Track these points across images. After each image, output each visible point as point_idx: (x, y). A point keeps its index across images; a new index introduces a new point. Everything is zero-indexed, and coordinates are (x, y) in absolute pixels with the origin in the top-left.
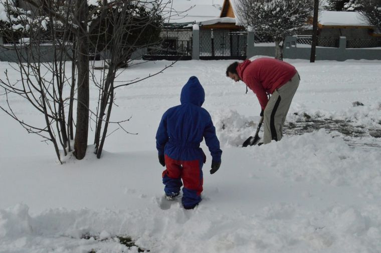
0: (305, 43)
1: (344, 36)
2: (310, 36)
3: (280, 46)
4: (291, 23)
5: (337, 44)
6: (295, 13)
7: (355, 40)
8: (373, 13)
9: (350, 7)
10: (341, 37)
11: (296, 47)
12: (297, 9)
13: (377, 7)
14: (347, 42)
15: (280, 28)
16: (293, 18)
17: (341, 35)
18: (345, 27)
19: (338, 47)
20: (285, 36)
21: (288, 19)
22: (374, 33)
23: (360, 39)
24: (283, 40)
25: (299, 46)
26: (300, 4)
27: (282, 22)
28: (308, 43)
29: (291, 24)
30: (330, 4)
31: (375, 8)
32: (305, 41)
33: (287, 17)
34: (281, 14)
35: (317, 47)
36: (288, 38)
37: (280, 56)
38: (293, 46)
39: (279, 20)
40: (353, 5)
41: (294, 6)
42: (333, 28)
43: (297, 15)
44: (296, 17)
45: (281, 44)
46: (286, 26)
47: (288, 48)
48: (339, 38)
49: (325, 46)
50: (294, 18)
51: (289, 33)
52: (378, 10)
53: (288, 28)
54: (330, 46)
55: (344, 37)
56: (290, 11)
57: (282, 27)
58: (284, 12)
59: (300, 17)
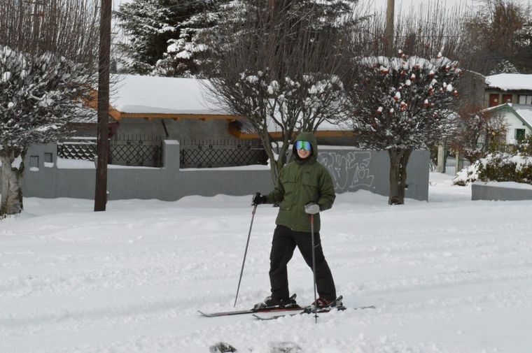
0: (80, 157)
1: (174, 138)
2: (91, 140)
3: (15, 169)
4: (43, 111)
5: (157, 159)
6: (50, 87)
7: (200, 147)
8: (238, 88)
9: (181, 50)
10: (168, 142)
11: (55, 166)
12: (56, 77)
13: (248, 75)
14: (183, 153)
15: (13, 124)
16: (46, 101)
17: (167, 136)
18: (175, 117)
19: (161, 165)
20: (26, 142)
21: (34, 101)
22: (244, 131)
23: (211, 146)
24: (23, 154)
25: (64, 163)
26: (63, 64)
27: (17, 108)
28: (87, 157)
29: (43, 115)
30: (133, 40)
31: (243, 75)
32: (78, 153)
33: (31, 96)
34: (14, 87)
35: (109, 166)
36: (34, 149)
37: (15, 194)
38: (49, 165)
39: (11, 105)
40: (188, 46)
41: (46, 69)
42: (147, 118)
43: (57, 93)
44: (54, 98)
45: (17, 163)
46: (27, 119)
47: (35, 169)
48: (162, 144)
49: (128, 164)
50: (50, 101)
51: (36, 136)
52: (248, 82)
53: (35, 124)
54: (141, 164)
55: (175, 142)
56: (37, 81)
57: (17, 120)
58: (23, 83)
59: (65, 97)
